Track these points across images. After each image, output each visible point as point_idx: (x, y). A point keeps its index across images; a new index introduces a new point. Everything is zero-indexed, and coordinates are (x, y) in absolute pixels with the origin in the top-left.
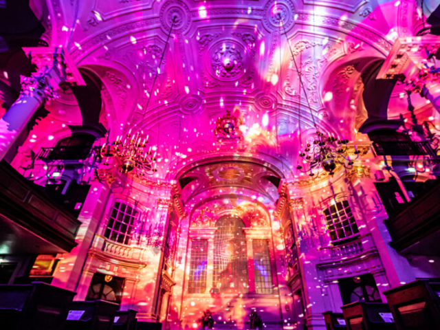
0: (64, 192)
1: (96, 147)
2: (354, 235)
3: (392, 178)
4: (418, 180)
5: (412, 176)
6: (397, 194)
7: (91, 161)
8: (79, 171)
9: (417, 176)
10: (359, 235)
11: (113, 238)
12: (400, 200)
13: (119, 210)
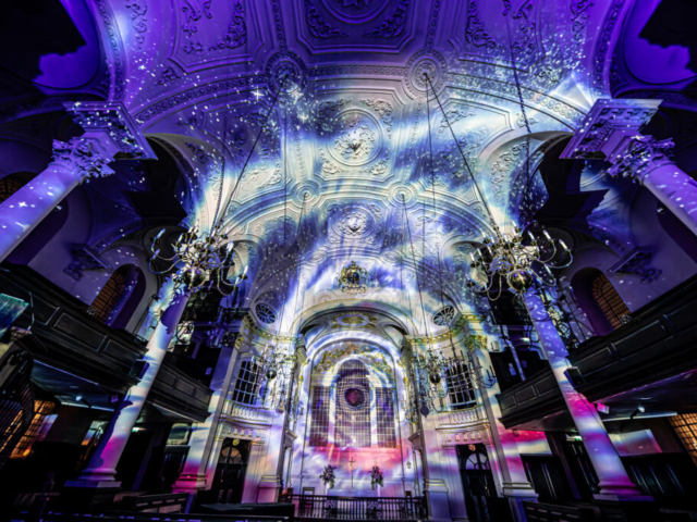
0: (194, 356)
1: (225, 309)
2: (471, 401)
3: (508, 349)
4: (532, 349)
5: (526, 345)
6: (511, 365)
7: (219, 321)
8: (209, 333)
9: (531, 346)
10: (475, 404)
11: (240, 400)
12: (513, 372)
13: (245, 370)
